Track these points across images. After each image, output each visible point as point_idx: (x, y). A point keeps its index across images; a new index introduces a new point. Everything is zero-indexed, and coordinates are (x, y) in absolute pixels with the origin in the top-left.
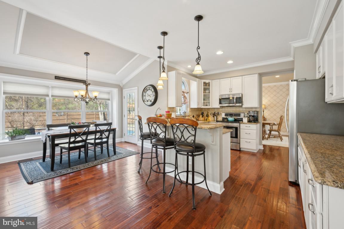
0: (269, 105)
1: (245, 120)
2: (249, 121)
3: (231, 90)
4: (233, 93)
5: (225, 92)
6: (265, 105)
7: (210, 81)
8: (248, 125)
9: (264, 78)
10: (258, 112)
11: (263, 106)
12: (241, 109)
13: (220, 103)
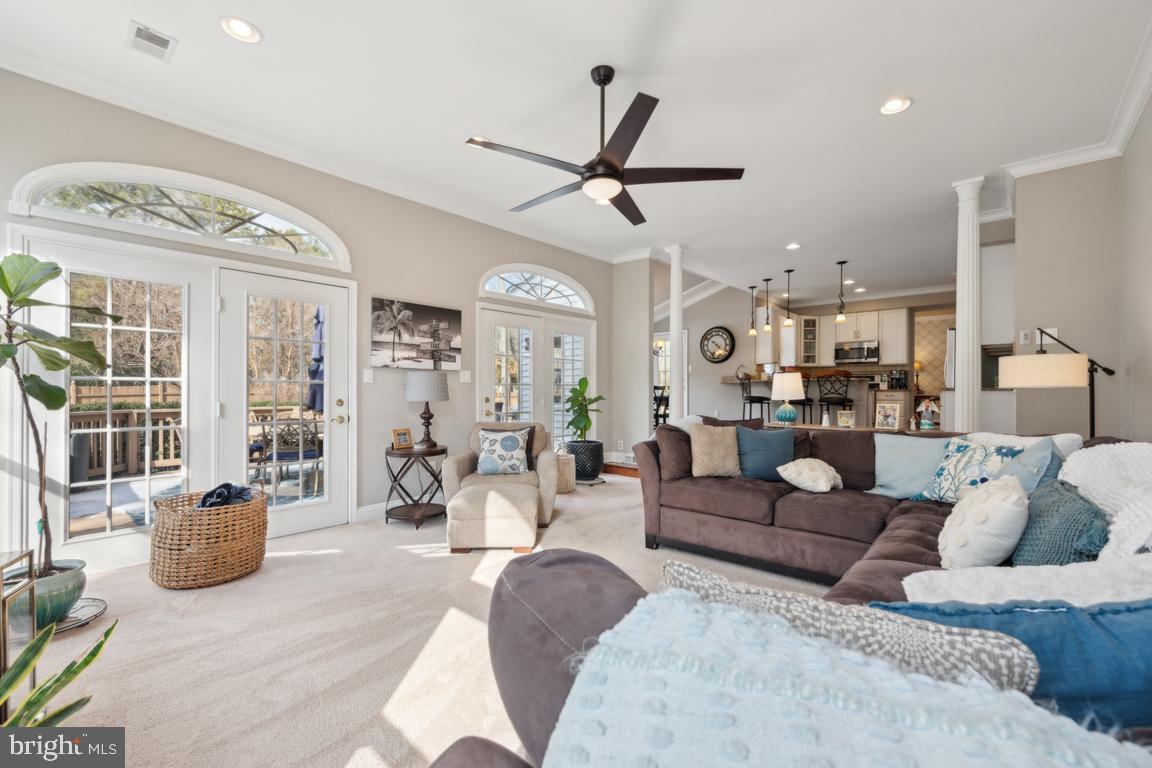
0: (930, 363)
1: (884, 386)
2: (891, 387)
3: (857, 334)
4: (862, 339)
5: (847, 338)
6: (920, 363)
7: (817, 318)
8: (890, 394)
9: (919, 319)
10: (906, 372)
11: (916, 365)
12: (875, 368)
13: (837, 357)
